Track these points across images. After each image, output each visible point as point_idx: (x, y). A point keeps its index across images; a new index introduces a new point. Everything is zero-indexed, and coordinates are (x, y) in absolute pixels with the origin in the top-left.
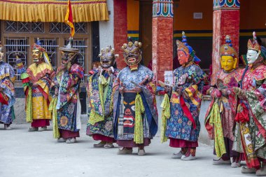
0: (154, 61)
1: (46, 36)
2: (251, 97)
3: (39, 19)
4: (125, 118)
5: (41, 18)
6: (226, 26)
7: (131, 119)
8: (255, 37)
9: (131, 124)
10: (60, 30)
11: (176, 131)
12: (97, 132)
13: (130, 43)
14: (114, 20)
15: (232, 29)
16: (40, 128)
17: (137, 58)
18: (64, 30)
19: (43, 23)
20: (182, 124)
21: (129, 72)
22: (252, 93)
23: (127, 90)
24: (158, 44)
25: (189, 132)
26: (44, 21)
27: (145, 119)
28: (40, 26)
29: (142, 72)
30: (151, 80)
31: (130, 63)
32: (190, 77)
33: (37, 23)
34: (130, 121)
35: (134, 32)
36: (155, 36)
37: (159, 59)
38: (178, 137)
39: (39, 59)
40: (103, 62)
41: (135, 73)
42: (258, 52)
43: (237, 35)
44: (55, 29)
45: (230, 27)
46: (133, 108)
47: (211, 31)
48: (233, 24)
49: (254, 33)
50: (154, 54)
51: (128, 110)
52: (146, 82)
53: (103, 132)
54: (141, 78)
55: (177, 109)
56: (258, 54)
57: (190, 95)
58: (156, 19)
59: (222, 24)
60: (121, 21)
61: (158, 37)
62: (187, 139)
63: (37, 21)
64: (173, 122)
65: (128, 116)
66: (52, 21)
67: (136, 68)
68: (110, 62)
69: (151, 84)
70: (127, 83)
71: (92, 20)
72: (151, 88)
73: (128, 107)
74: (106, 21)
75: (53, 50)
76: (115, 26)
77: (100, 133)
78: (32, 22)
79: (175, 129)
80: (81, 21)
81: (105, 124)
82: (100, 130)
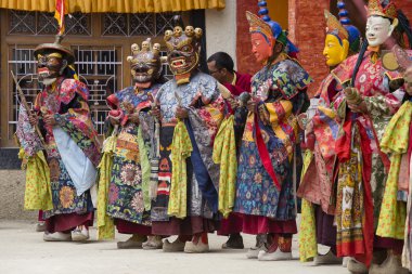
1: (96, 42)
2: (378, 109)
3: (76, 8)
4: (160, 179)
5: (80, 5)
9: (168, 189)
10: (125, 30)
11: (252, 199)
12: (115, 215)
13: (178, 29)
18: (132, 30)
19: (86, 14)
20: (262, 184)
21: (174, 87)
22: (382, 102)
25: (275, 201)
26: (87, 10)
28: (82, 22)
30: (211, 102)
31: (175, 70)
32: (275, 87)
34: (167, 183)
38: (256, 212)
40: (137, 70)
42: (392, 21)
44: (114, 28)
46: (171, 156)
51: (165, 161)
53: (127, 213)
54: (188, 98)
55: (252, 153)
56: (393, 27)
57: (273, 118)
62: (271, 215)
63: (72, 11)
64: (247, 182)
65: (164, 173)
66: (104, 10)
67: (187, 80)
68: (150, 71)
69: (210, 108)
72: (207, 114)
73: (165, 154)
75: (110, 72)
77: (122, 216)
79: (249, 195)
80: (164, 10)
81: (131, 199)
82: (122, 211)
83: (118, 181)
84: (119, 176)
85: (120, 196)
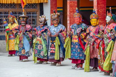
0: (68, 22)
3: (13, 2)
4: (51, 49)
6: (100, 5)
7: (54, 49)
8: (110, 10)
9: (54, 51)
13: (54, 14)
14: (51, 2)
15: (103, 6)
16: (13, 55)
17: (57, 21)
19: (16, 4)
20: (80, 52)
21: (54, 27)
23: (52, 36)
24: (70, 14)
27: (61, 49)
28: (15, 5)
29: (59, 27)
30: (64, 31)
31: (54, 23)
33: (13, 4)
34: (54, 50)
35: (60, 8)
36: (68, 10)
37: (70, 21)
39: (13, 22)
41: (56, 27)
43: (105, 9)
45: (102, 5)
46: (55, 44)
47: (93, 7)
48: (103, 3)
49: (110, 8)
50: (68, 18)
51: (53, 45)
52: (61, 31)
54: (58, 30)
58: (69, 1)
59: (98, 4)
60: (54, 3)
61: (70, 10)
62: (83, 59)
63: (12, 3)
64: (75, 51)
65: (53, 48)
67: (57, 25)
69: (63, 32)
70: (52, 32)
71: (40, 2)
72: (63, 34)
73: (53, 43)
74: (47, 3)
76: (51, 5)
78: (11, 4)
81: (40, 53)
82: (38, 56)
83: (37, 49)
84: (37, 47)
85: (38, 52)
